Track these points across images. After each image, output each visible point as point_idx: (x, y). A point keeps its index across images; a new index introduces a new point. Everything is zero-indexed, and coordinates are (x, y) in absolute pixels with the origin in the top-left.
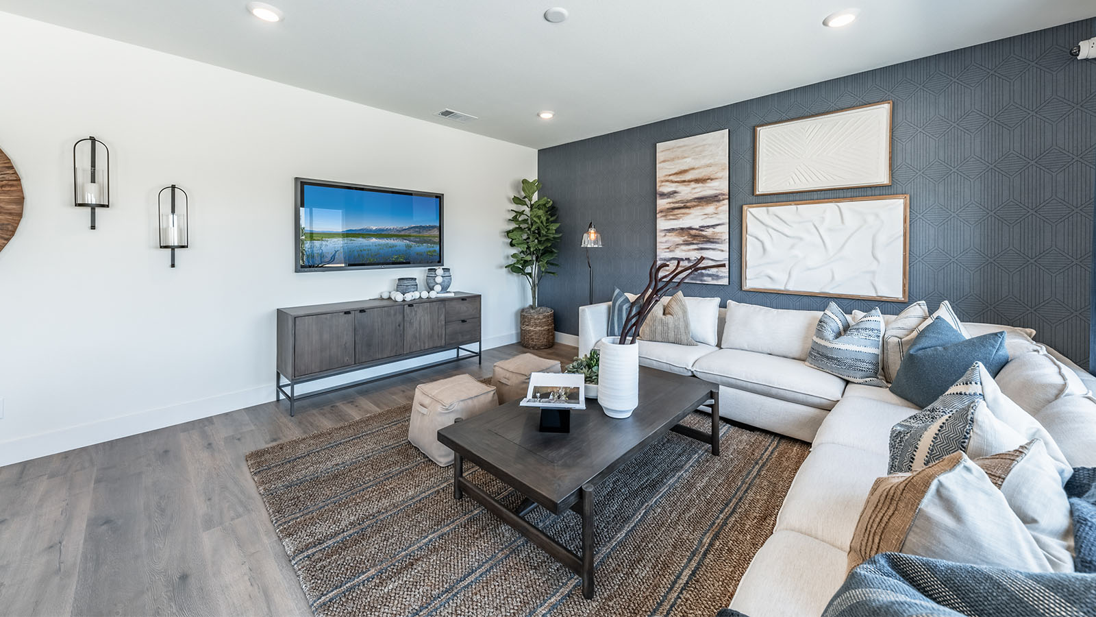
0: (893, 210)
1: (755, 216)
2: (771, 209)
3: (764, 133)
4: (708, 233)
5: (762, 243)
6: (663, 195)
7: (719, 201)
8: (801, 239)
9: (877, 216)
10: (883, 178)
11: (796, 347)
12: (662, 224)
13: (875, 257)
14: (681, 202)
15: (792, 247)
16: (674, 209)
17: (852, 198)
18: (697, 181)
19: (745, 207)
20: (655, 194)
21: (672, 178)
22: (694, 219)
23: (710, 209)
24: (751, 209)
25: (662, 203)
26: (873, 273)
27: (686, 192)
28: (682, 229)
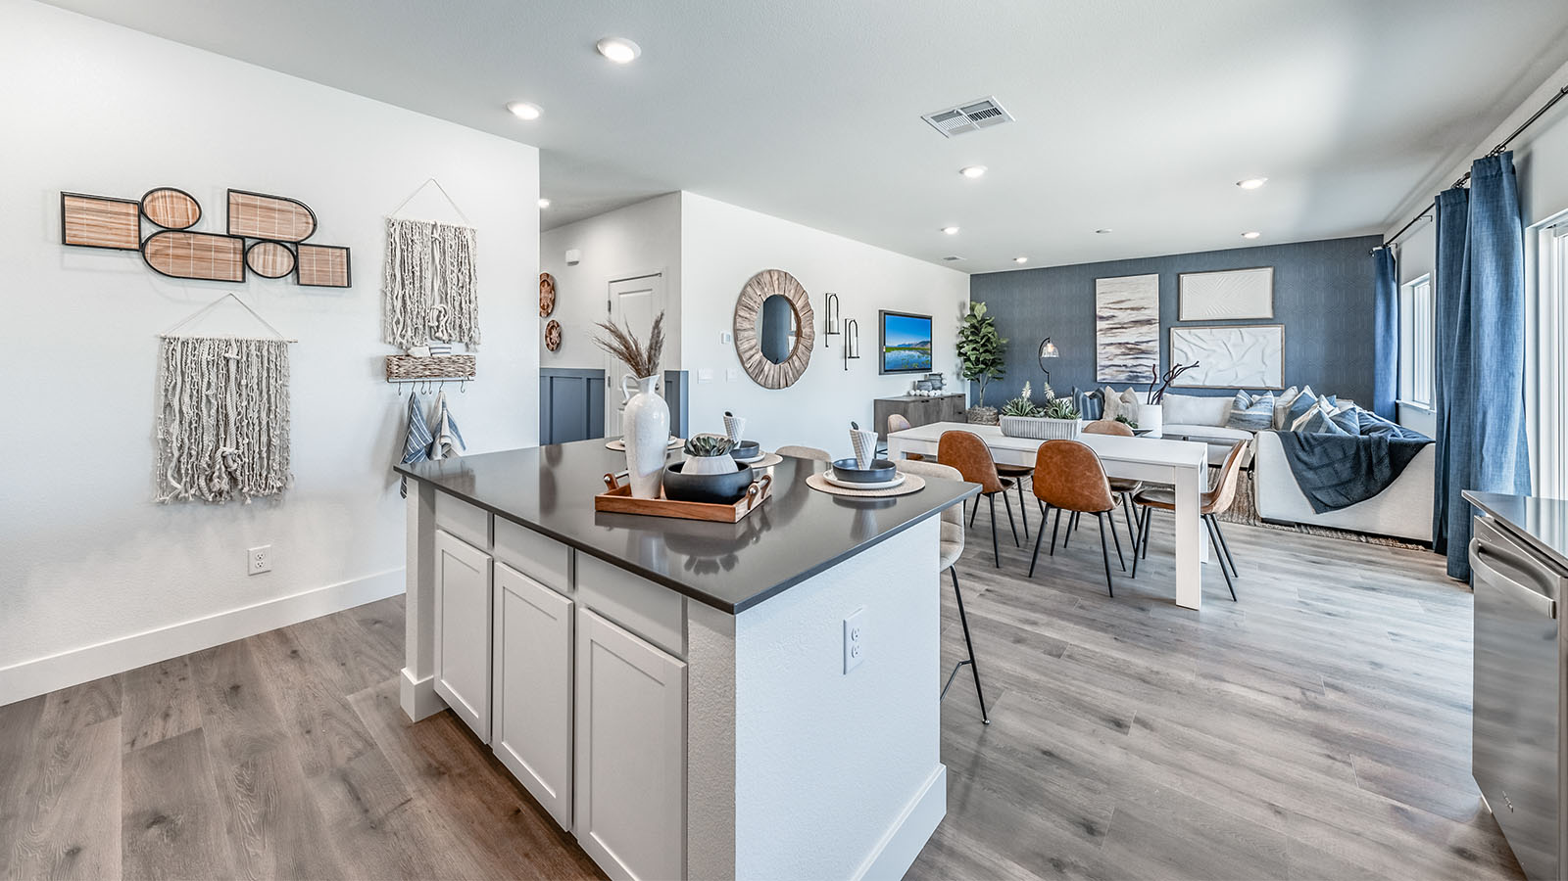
0: (1276, 333)
1: (1177, 334)
2: (1193, 331)
3: (1185, 279)
4: (1143, 347)
5: (1186, 353)
6: (1102, 318)
7: (1151, 324)
8: (1214, 351)
9: (1265, 337)
10: (1269, 314)
11: (1218, 419)
12: (1101, 339)
13: (1264, 363)
14: (1119, 324)
15: (1208, 356)
16: (1112, 328)
17: (1248, 325)
18: (1132, 309)
19: (1172, 329)
20: (1095, 318)
21: (1110, 306)
22: (1131, 336)
23: (1145, 329)
24: (1177, 331)
25: (1100, 325)
26: (1263, 372)
27: (1124, 317)
28: (1120, 344)
